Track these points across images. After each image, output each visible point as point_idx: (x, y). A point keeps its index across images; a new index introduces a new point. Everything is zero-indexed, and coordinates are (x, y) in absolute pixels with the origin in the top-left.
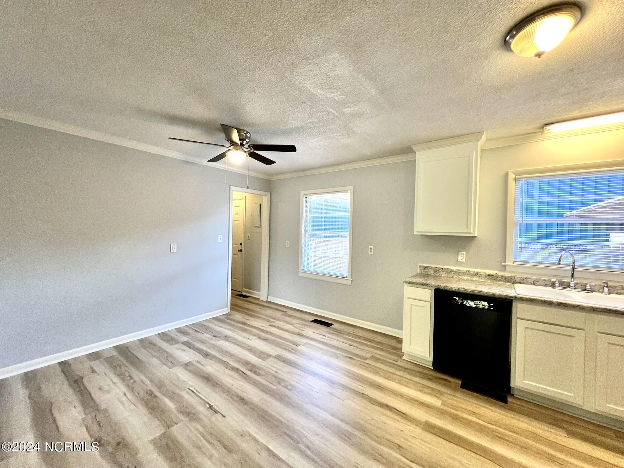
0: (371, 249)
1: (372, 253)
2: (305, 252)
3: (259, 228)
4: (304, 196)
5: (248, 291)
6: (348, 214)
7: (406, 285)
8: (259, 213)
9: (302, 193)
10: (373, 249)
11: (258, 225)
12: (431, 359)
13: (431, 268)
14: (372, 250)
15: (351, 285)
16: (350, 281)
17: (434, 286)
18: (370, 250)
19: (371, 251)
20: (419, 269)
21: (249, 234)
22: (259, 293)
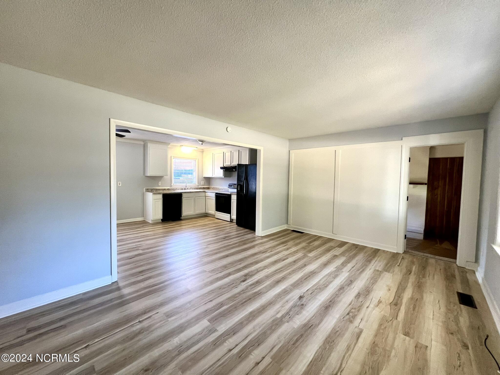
17: (162, 193)
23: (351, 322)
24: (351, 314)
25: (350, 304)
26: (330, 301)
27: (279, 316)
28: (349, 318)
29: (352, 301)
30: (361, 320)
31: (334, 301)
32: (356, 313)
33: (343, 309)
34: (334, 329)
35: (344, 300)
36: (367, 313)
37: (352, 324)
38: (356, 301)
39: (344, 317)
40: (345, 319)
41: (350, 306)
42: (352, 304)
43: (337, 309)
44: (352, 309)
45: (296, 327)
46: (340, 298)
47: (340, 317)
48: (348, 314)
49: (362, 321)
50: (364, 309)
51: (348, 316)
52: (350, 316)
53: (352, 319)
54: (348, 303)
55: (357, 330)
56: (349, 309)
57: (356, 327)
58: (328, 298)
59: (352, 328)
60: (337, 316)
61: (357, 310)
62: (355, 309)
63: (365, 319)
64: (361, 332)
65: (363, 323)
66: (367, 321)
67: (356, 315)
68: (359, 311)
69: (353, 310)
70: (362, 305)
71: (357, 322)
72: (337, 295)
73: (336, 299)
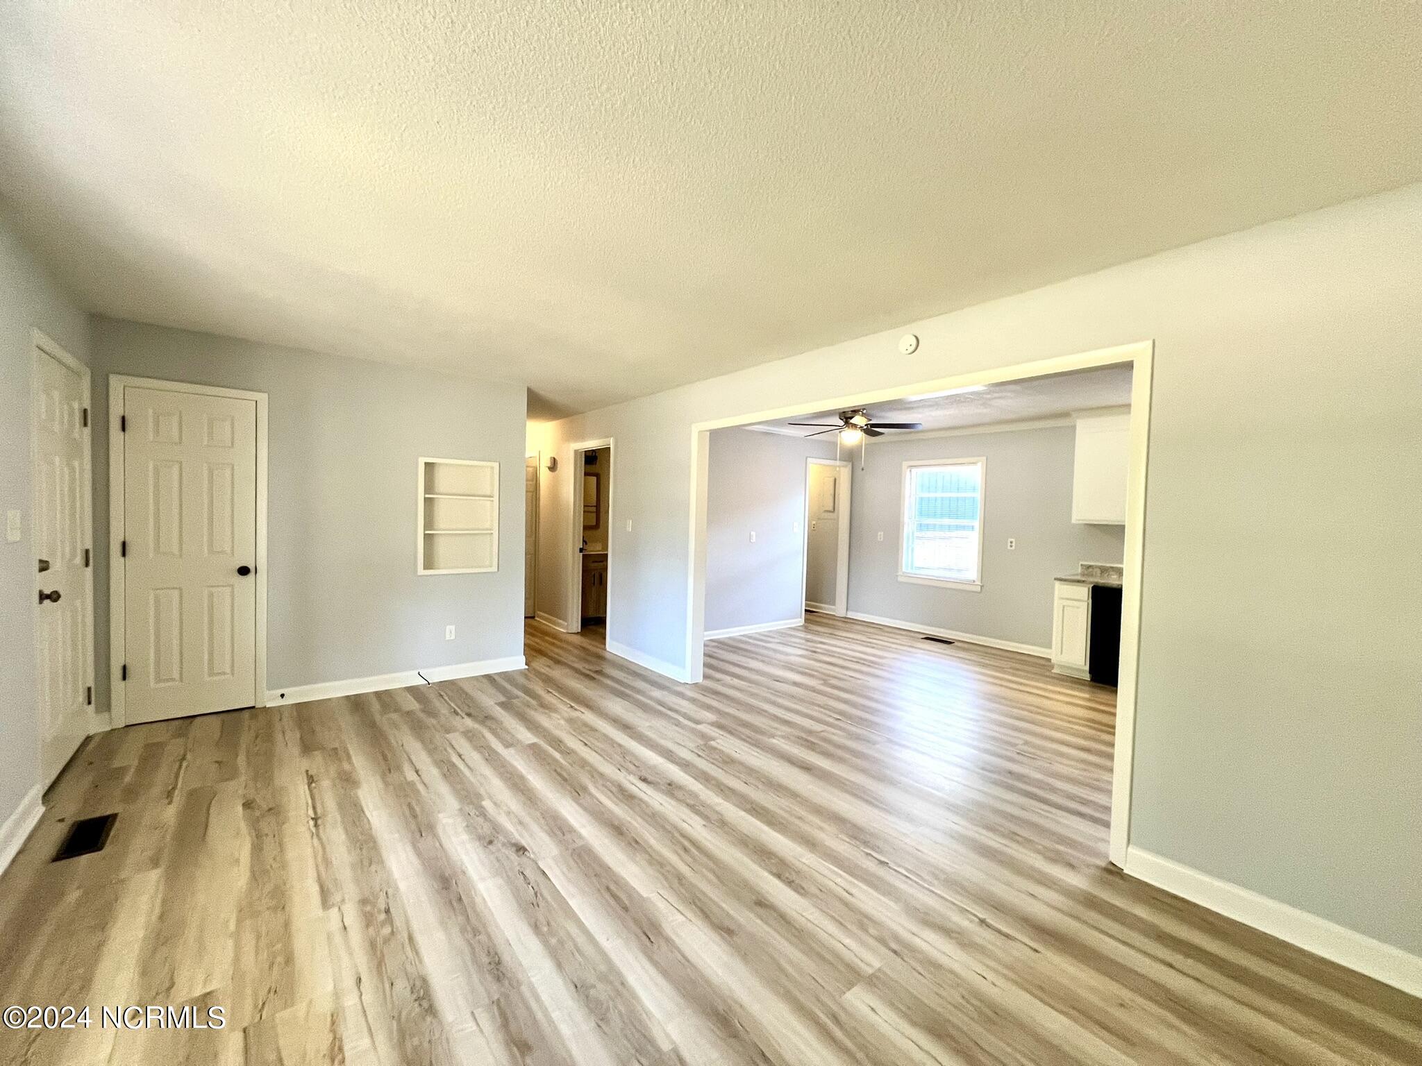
0: (1011, 542)
1: (1013, 548)
2: (908, 548)
3: (831, 514)
4: (908, 468)
5: (814, 605)
6: (979, 495)
7: (1057, 584)
8: (832, 492)
9: (905, 464)
10: (1014, 542)
11: (831, 509)
12: (1087, 668)
13: (1097, 567)
14: (1013, 544)
15: (980, 593)
16: (980, 587)
17: (1091, 583)
18: (1009, 544)
19: (1011, 546)
20: (1080, 567)
21: (814, 522)
22: (833, 607)
23: (364, 902)
24: (383, 916)
25: (411, 938)
26: (460, 899)
27: (487, 804)
28: (374, 905)
29: (417, 953)
30: (345, 928)
31: (454, 909)
32: (371, 930)
33: (410, 912)
34: (381, 862)
35: (440, 935)
36: (345, 961)
37: (357, 899)
38: (409, 967)
39: (388, 897)
40: (382, 895)
41: (406, 936)
42: (408, 949)
43: (424, 898)
44: (393, 933)
45: (441, 816)
46: (455, 931)
47: (397, 889)
48: (387, 911)
49: (341, 924)
50: (362, 961)
51: (383, 907)
52: (379, 912)
53: (368, 908)
54: (420, 939)
55: (336, 898)
56: (399, 922)
57: (343, 900)
58: (478, 900)
59: (349, 892)
60: (402, 886)
61: (379, 941)
62: (386, 941)
63: (338, 939)
64: (325, 903)
65: (335, 925)
66: (329, 937)
67: (367, 926)
68: (373, 945)
69: (386, 930)
70: (380, 973)
71: (352, 914)
72: (476, 932)
73: (461, 918)
